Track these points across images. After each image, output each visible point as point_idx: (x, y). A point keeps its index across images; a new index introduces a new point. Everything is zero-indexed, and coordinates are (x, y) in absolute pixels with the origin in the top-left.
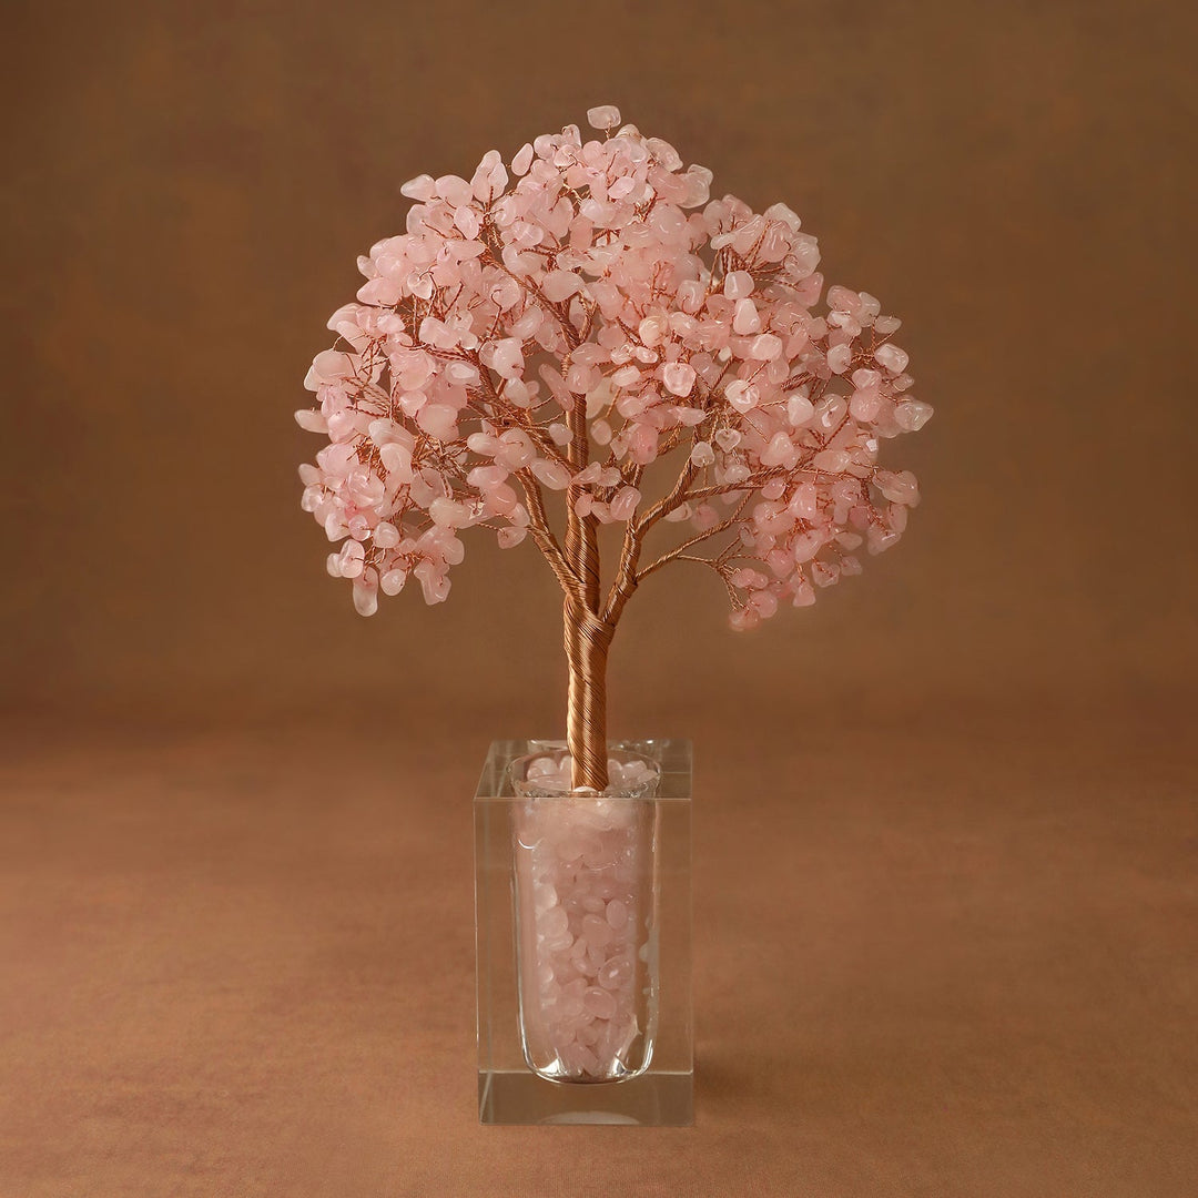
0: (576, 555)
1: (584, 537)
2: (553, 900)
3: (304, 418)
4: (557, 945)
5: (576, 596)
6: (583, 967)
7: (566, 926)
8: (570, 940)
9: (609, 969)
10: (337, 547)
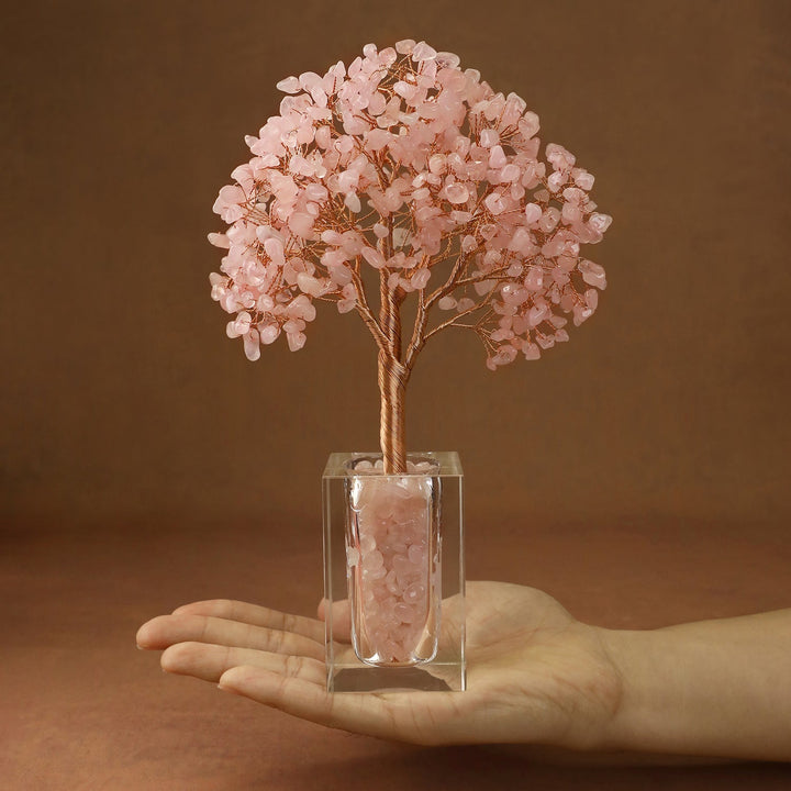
0: (387, 324)
1: (392, 311)
2: (373, 546)
3: (214, 238)
4: (376, 576)
5: (387, 350)
6: (393, 589)
7: (382, 562)
8: (385, 572)
9: (410, 591)
10: (234, 316)
